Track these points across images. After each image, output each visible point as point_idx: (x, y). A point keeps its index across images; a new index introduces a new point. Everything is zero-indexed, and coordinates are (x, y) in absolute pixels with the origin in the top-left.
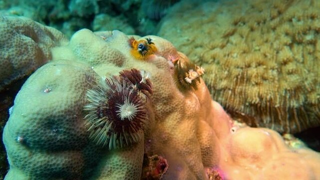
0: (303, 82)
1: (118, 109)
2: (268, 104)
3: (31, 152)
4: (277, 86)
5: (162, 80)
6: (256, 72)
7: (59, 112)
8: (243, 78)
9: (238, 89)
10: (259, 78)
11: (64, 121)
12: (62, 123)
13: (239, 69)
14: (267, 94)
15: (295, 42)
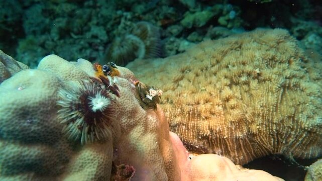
0: (244, 115)
1: (91, 101)
2: (218, 135)
3: (4, 143)
4: (224, 119)
5: (126, 96)
6: (204, 108)
7: (34, 103)
8: (194, 114)
9: (191, 124)
10: (208, 113)
11: (39, 112)
12: (36, 114)
13: (190, 106)
14: (216, 127)
15: (233, 83)
